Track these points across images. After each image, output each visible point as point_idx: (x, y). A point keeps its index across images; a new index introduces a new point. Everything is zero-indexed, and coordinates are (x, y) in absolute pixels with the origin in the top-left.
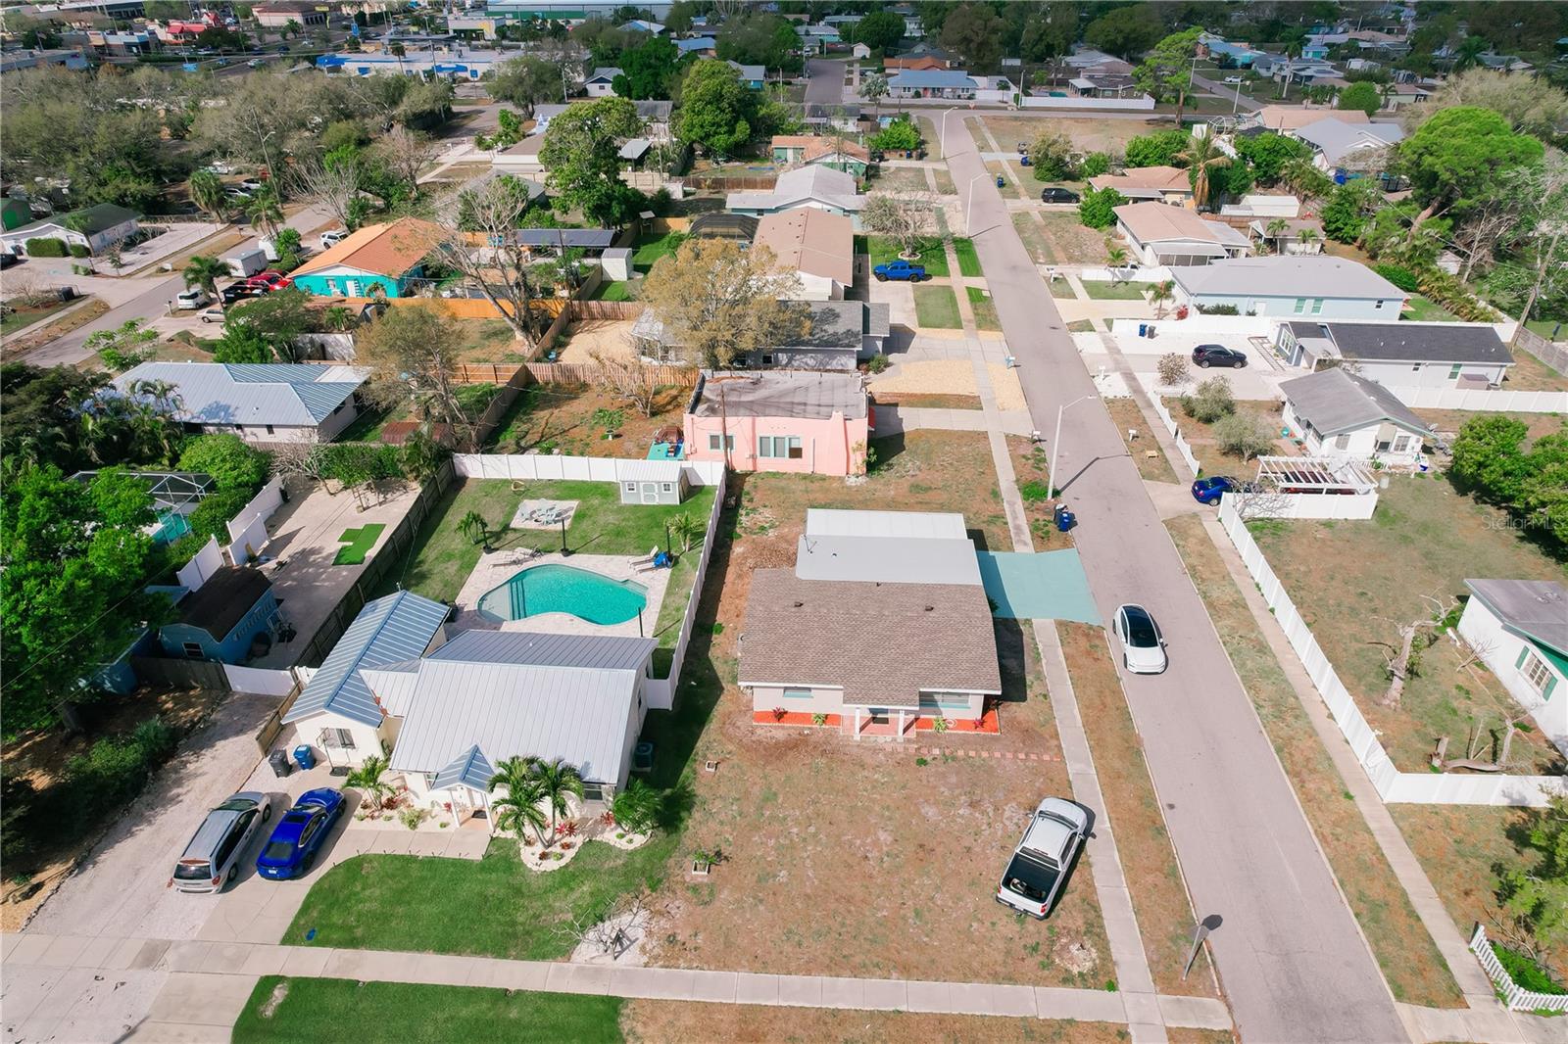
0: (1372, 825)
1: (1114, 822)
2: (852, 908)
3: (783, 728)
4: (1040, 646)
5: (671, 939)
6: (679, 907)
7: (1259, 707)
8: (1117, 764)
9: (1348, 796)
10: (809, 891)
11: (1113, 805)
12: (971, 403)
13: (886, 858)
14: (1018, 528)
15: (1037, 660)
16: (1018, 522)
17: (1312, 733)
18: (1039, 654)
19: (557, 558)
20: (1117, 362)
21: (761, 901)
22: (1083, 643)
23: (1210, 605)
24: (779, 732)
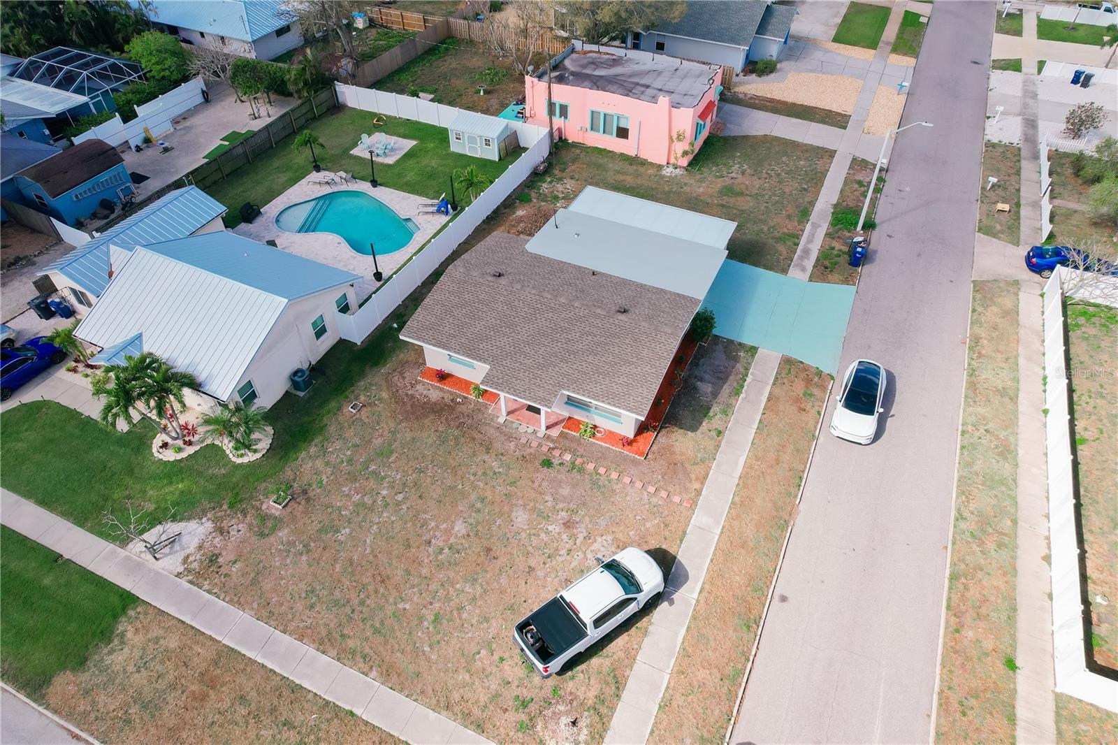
0: (1022, 712)
1: (705, 594)
2: (382, 590)
3: (442, 390)
4: (749, 379)
5: (213, 559)
6: (239, 529)
7: (960, 517)
8: (750, 531)
9: (1011, 664)
10: (355, 557)
11: (715, 576)
12: (838, 120)
13: (446, 550)
14: (806, 252)
15: (737, 393)
16: (810, 246)
17: (1011, 571)
18: (742, 387)
19: (365, 186)
20: (1025, 106)
21: (308, 551)
22: (799, 387)
23: (972, 386)
24: (433, 392)
